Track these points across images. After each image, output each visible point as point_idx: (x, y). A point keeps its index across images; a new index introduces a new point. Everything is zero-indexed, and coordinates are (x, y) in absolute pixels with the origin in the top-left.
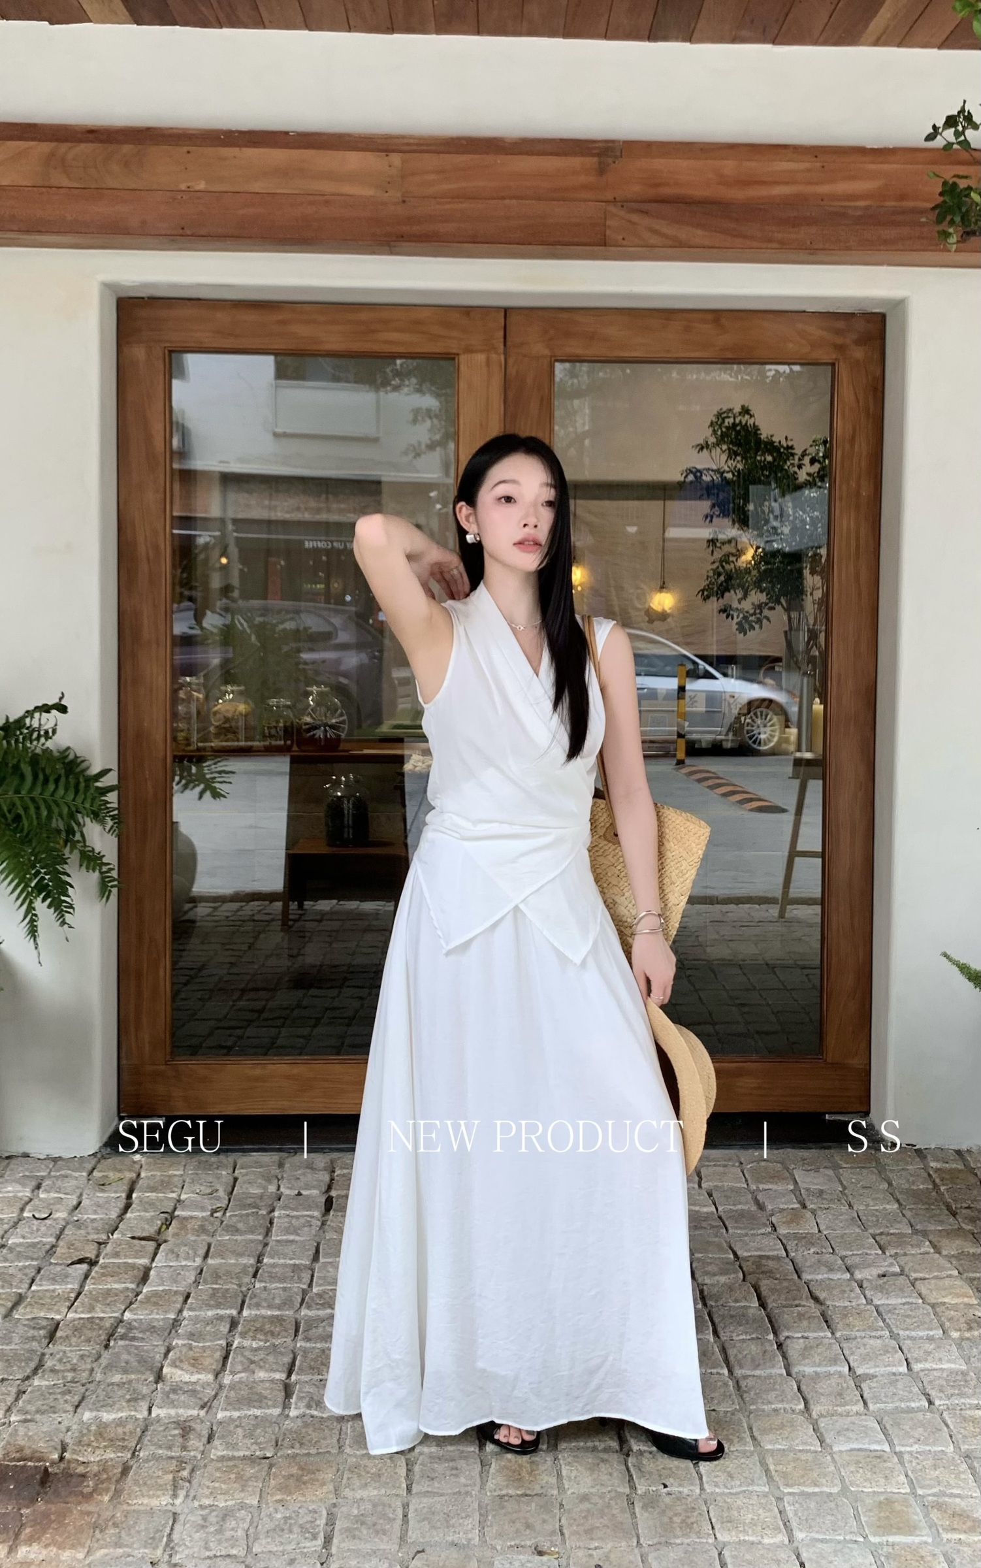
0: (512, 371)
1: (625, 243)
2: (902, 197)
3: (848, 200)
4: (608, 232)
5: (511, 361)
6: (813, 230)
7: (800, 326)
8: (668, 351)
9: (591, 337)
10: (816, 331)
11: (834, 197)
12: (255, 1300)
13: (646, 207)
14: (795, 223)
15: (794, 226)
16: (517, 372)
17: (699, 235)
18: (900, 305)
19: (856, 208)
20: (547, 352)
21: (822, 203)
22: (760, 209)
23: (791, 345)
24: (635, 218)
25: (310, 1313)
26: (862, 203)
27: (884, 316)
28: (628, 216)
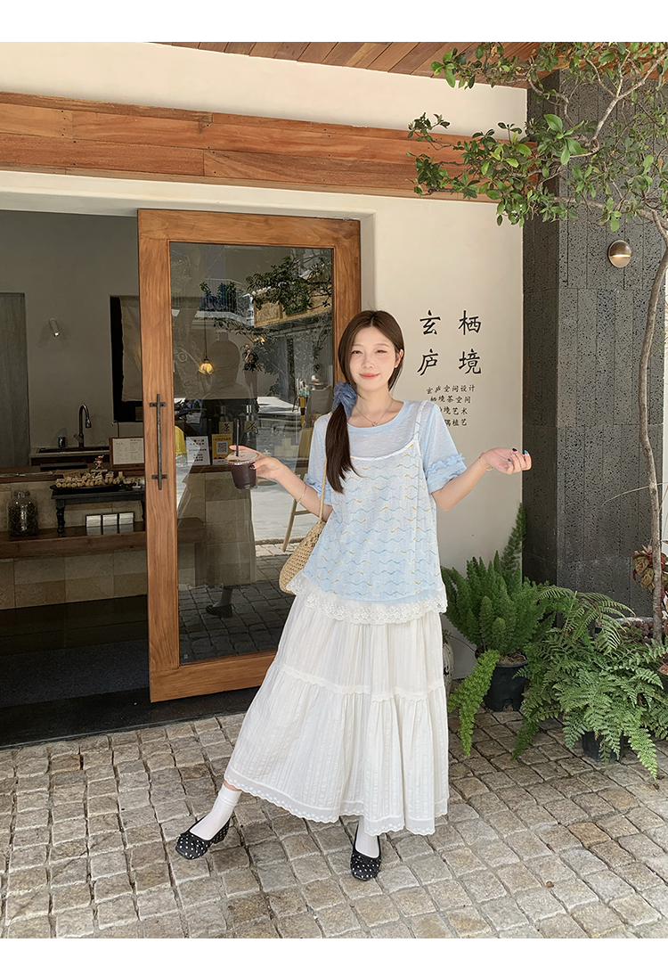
0: (143, 248)
1: (216, 175)
2: (374, 157)
3: (345, 157)
4: (206, 168)
5: (142, 241)
6: (325, 173)
7: (314, 226)
8: (238, 238)
9: (193, 228)
10: (322, 229)
11: (335, 154)
12: (15, 860)
13: (228, 154)
14: (314, 168)
15: (314, 170)
16: (146, 249)
17: (260, 173)
18: (370, 217)
19: (349, 161)
20: (164, 236)
21: (329, 157)
22: (295, 159)
23: (308, 237)
24: (221, 160)
25: (54, 862)
26: (351, 159)
27: (359, 222)
28: (217, 159)
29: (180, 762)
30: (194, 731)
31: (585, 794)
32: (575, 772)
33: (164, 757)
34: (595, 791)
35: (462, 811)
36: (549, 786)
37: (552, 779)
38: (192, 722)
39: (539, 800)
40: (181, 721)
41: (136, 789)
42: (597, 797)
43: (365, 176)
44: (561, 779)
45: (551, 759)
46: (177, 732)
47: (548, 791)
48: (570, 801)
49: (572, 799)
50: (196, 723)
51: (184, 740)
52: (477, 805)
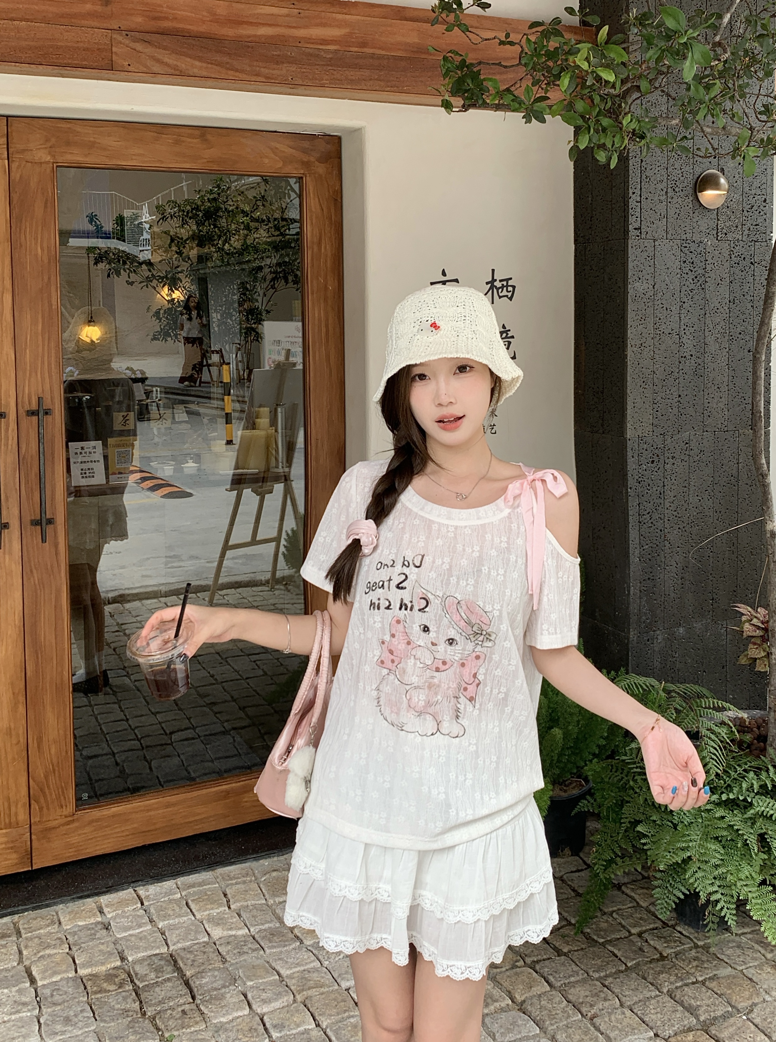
0: (16, 176)
1: (130, 68)
2: (364, 44)
3: (321, 44)
4: (114, 58)
5: (14, 166)
6: (293, 68)
7: (273, 144)
8: (162, 162)
9: (92, 145)
10: (285, 148)
11: (309, 40)
13: (147, 37)
14: (278, 61)
15: (277, 63)
16: (21, 177)
17: (197, 66)
18: (356, 132)
19: (328, 51)
20: (49, 158)
21: (300, 45)
22: (249, 47)
23: (266, 161)
24: (139, 46)
26: (332, 47)
27: (339, 138)
28: (133, 45)
29: (84, 966)
30: (101, 912)
31: (686, 985)
32: (669, 951)
33: (58, 958)
34: (700, 979)
35: (514, 1023)
36: (634, 975)
37: (638, 964)
38: (96, 898)
39: (623, 999)
40: (81, 898)
41: (17, 1016)
42: (704, 989)
43: (353, 74)
44: (651, 962)
45: (634, 931)
46: (76, 915)
47: (633, 984)
48: (667, 998)
49: (671, 994)
50: (104, 899)
51: (86, 927)
52: (536, 1013)
